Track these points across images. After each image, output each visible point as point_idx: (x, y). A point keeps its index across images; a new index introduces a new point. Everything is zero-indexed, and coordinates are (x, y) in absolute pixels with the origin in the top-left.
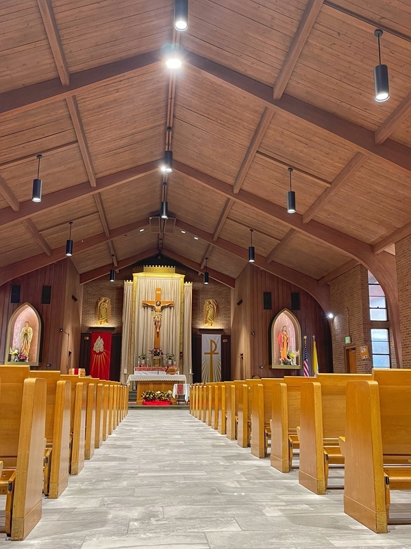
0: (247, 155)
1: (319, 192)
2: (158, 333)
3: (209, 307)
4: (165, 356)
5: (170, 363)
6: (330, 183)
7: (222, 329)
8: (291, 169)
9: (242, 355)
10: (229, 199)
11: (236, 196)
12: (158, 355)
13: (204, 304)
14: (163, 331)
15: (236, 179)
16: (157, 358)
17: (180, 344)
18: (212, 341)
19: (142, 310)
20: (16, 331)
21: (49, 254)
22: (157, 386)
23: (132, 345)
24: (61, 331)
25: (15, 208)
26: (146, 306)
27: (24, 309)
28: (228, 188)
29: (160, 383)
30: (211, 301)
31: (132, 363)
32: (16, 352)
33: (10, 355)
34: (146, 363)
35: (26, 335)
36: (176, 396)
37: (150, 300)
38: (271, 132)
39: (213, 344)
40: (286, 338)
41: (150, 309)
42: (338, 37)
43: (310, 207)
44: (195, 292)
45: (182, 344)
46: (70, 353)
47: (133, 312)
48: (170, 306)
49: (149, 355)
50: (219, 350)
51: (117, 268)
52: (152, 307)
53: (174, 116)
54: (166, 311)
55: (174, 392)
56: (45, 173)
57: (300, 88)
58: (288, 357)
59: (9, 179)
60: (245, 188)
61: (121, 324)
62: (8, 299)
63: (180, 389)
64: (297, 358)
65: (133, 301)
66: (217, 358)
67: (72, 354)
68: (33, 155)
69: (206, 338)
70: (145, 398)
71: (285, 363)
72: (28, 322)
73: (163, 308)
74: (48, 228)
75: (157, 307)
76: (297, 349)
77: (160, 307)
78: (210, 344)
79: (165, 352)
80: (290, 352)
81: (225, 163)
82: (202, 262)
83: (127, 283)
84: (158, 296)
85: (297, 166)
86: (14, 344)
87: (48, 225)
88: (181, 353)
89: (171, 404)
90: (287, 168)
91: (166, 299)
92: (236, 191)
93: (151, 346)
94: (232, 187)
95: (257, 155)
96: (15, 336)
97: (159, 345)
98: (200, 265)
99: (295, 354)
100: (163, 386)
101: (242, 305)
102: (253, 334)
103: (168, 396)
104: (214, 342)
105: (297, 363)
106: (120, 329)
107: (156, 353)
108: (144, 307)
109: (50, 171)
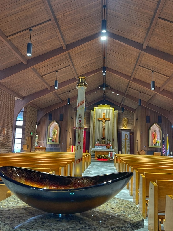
0: (135, 66)
1: (165, 80)
2: (104, 131)
3: (124, 120)
4: (107, 140)
5: (109, 143)
6: (169, 77)
7: (130, 130)
8: (153, 72)
9: (138, 141)
10: (129, 82)
11: (132, 80)
12: (104, 139)
13: (122, 119)
14: (106, 130)
15: (132, 74)
16: (103, 141)
17: (113, 135)
18: (126, 134)
19: (97, 122)
20: (51, 131)
21: (62, 102)
22: (102, 153)
23: (94, 135)
24: (67, 131)
25: (49, 89)
26: (99, 120)
27: (53, 123)
28: (129, 77)
29: (104, 152)
30: (125, 118)
31: (94, 142)
32: (51, 138)
33: (49, 140)
34: (99, 143)
35: (54, 132)
36: (110, 157)
37: (101, 118)
38: (143, 59)
39: (126, 136)
40: (155, 135)
41: (100, 122)
42: (165, 28)
43: (163, 85)
44: (119, 115)
45: (114, 135)
46: (70, 139)
47: (94, 123)
48: (109, 120)
49: (100, 140)
50: (129, 138)
51: (87, 105)
52: (102, 121)
53: (106, 53)
54: (107, 122)
55: (109, 156)
56: (59, 76)
57: (153, 45)
58: (156, 143)
59: (47, 80)
60: (135, 77)
61: (90, 127)
62: (47, 119)
63: (111, 155)
64: (160, 143)
65: (94, 118)
66: (128, 141)
67: (71, 139)
68: (55, 71)
69: (123, 133)
70: (98, 157)
71: (155, 145)
72: (55, 128)
73: (106, 121)
74: (61, 94)
75: (103, 121)
76: (160, 139)
77: (104, 121)
78: (125, 136)
79: (107, 139)
80: (157, 140)
81: (127, 69)
82: (121, 103)
83: (92, 111)
84: (104, 116)
85: (155, 71)
86: (50, 136)
87: (61, 93)
88: (113, 139)
89: (108, 160)
90: (151, 71)
91: (107, 117)
92: (132, 79)
93: (101, 136)
94: (130, 77)
95: (139, 66)
96: (50, 133)
97: (104, 135)
98: (121, 104)
99: (159, 141)
100: (105, 153)
101: (138, 120)
102: (142, 133)
103: (107, 157)
104: (127, 135)
105: (160, 145)
106: (89, 129)
107: (103, 139)
108: (98, 121)
109: (61, 76)
